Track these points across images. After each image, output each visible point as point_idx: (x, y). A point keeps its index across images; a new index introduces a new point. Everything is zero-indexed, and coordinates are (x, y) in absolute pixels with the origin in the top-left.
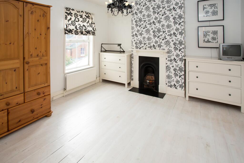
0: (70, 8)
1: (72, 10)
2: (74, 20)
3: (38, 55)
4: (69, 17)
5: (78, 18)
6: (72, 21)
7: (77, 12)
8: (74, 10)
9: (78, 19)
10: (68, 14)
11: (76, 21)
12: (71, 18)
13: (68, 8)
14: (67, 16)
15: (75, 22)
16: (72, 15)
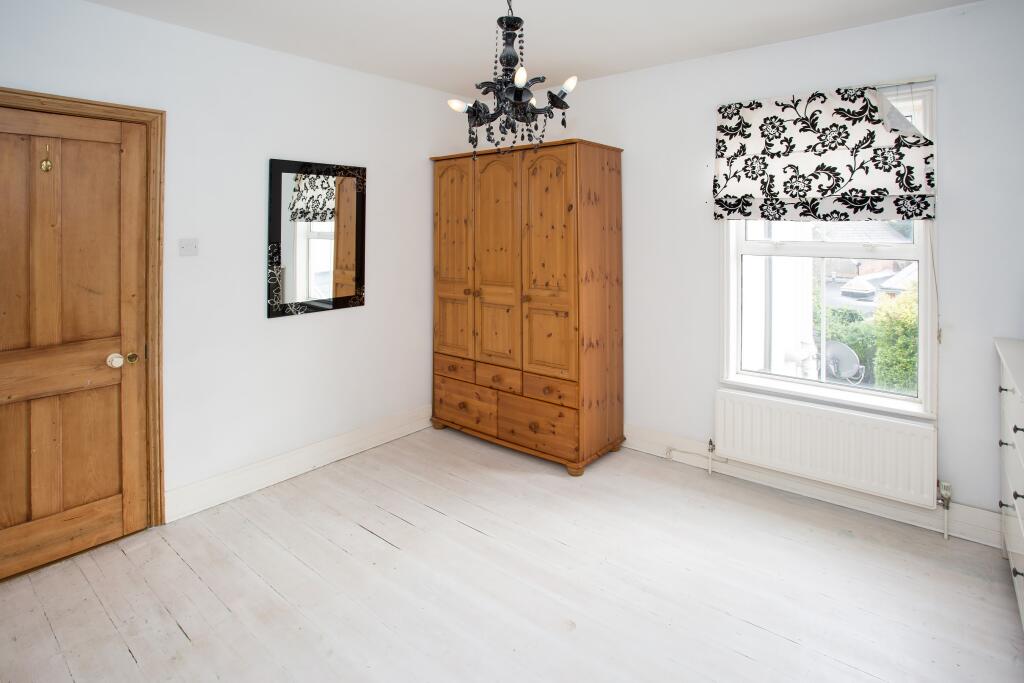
0: (741, 105)
1: (750, 106)
2: (764, 152)
3: (547, 284)
4: (733, 145)
5: (783, 136)
6: (746, 161)
7: (778, 112)
8: (759, 105)
9: (785, 143)
10: (731, 132)
11: (772, 156)
12: (743, 148)
13: (730, 107)
14: (723, 141)
15: (768, 159)
16: (748, 131)
